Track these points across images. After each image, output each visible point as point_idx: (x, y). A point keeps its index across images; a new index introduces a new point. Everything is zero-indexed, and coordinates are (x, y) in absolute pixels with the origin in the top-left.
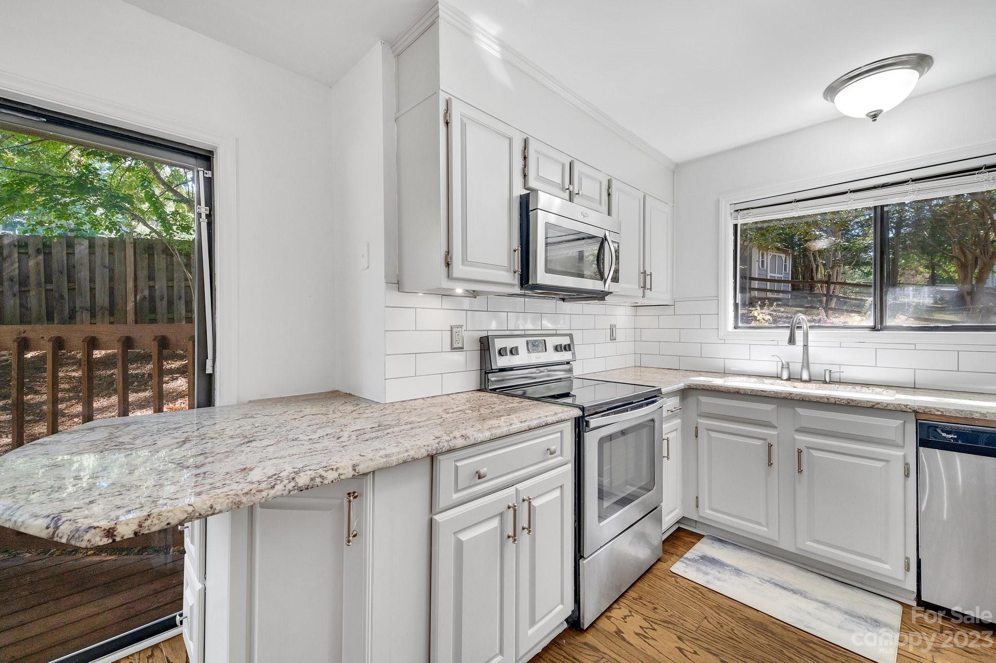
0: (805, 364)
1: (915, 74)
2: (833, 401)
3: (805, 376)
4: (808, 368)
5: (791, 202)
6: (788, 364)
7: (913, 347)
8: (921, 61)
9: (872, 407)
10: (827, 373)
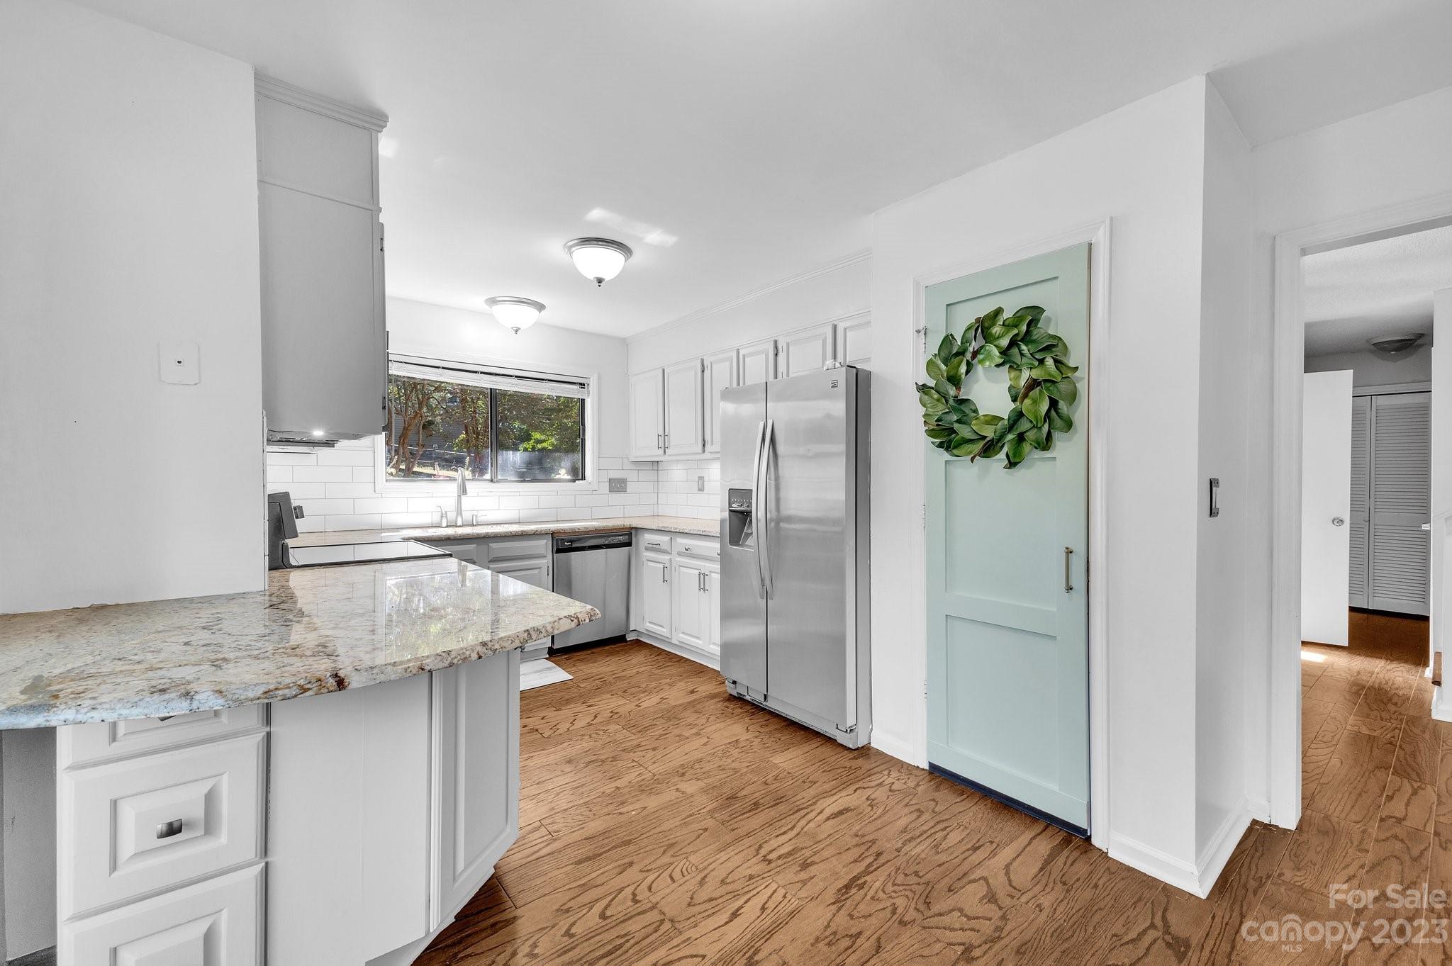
0: (459, 511)
1: (537, 312)
2: (513, 533)
3: (459, 523)
4: (461, 515)
5: (438, 367)
6: (446, 512)
7: (517, 494)
8: (541, 307)
9: (534, 534)
10: (474, 517)
